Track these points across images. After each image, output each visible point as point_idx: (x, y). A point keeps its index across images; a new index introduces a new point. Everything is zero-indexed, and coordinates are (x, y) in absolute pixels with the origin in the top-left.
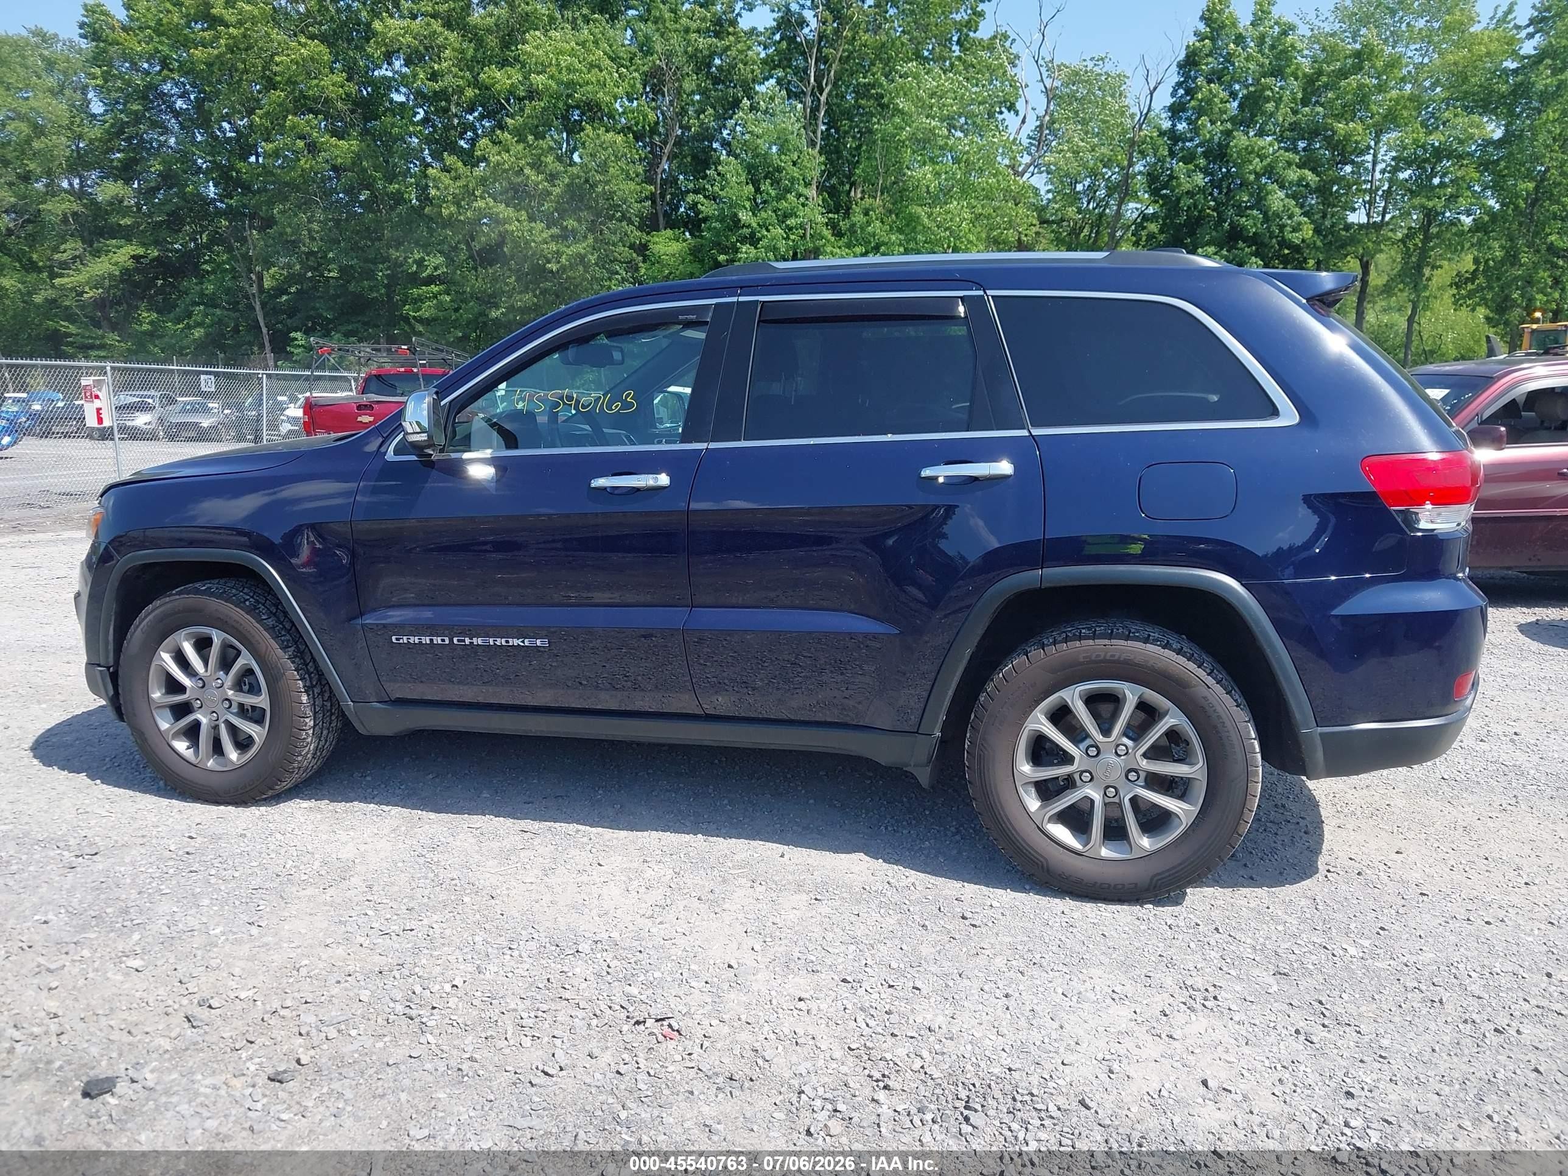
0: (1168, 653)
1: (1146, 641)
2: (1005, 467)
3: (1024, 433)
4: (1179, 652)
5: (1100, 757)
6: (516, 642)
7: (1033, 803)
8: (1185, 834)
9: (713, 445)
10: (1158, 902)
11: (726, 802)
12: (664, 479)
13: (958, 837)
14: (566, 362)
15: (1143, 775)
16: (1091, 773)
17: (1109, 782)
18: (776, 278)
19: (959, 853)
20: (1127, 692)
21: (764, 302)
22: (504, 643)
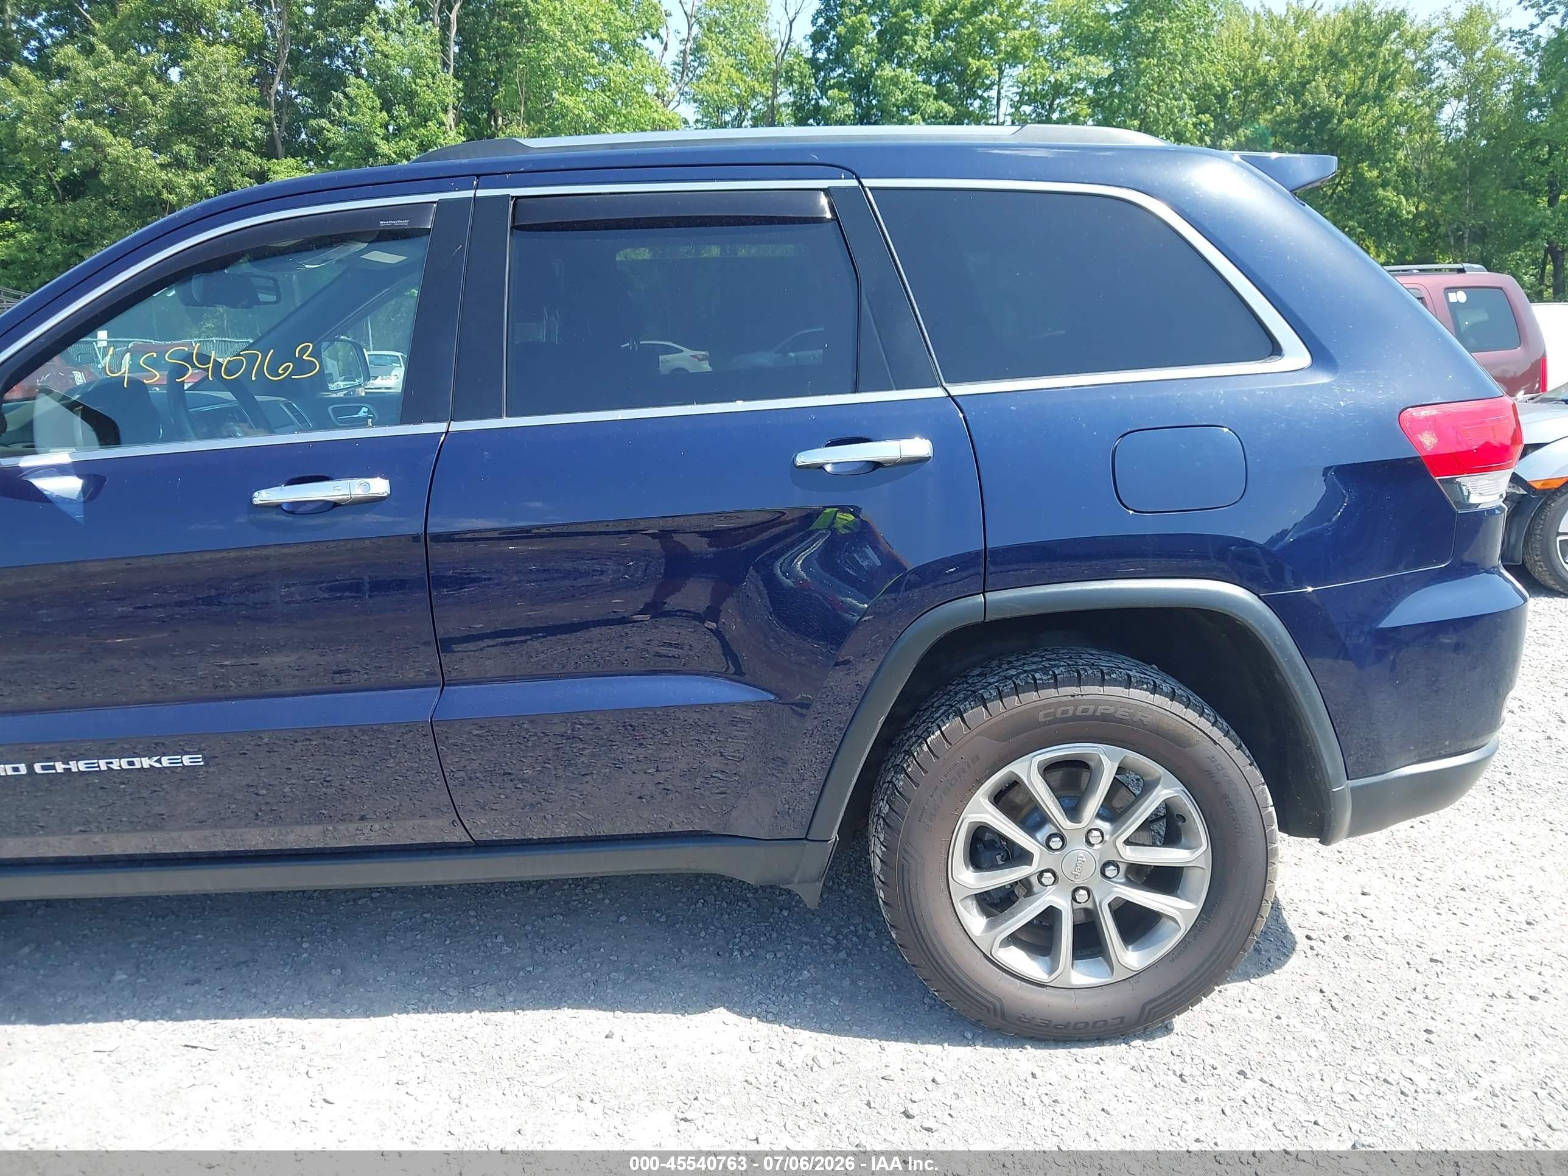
0: (1158, 699)
1: (1128, 684)
2: (919, 447)
3: (937, 392)
4: (1173, 696)
5: (1066, 850)
6: (146, 762)
7: (975, 922)
8: (1184, 941)
9: (457, 426)
10: (1147, 1034)
11: (500, 939)
12: (379, 486)
13: (843, 955)
14: (188, 301)
15: (1123, 868)
16: (1054, 875)
17: (1080, 883)
18: (532, 161)
19: (853, 983)
20: (1104, 758)
21: (518, 198)
22: (125, 766)
